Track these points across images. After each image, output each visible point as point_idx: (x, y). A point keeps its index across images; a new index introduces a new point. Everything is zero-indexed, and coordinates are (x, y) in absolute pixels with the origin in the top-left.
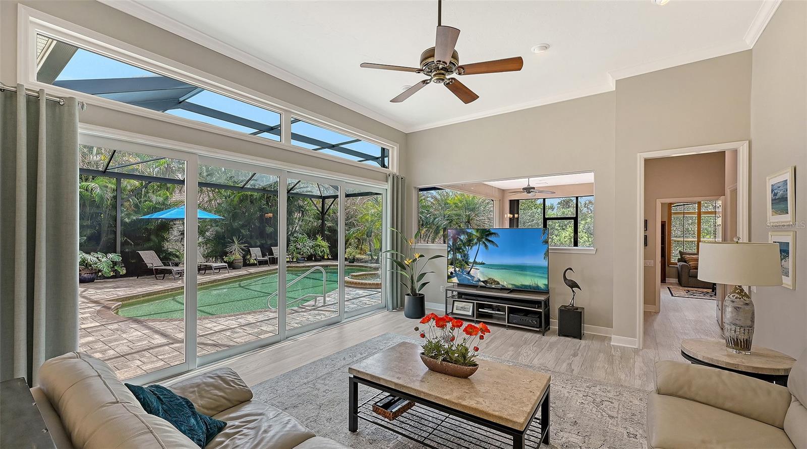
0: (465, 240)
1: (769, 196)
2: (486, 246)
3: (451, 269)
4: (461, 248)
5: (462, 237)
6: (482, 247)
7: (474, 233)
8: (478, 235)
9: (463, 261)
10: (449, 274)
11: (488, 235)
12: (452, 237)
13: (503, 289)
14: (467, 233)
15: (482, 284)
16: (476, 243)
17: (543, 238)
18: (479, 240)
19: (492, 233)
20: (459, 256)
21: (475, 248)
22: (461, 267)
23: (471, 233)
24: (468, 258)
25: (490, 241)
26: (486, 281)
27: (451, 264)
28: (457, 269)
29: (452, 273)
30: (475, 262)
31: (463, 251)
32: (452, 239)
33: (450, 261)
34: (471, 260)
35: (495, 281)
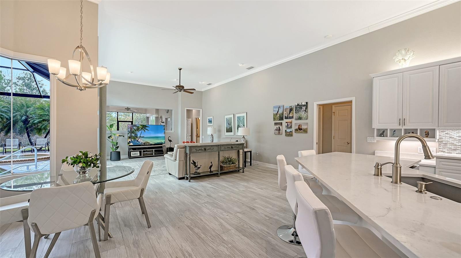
0: (135, 129)
1: (208, 120)
2: (144, 131)
3: (130, 140)
4: (134, 132)
5: (135, 128)
6: (143, 131)
7: (140, 126)
8: (141, 127)
9: (135, 136)
10: (129, 142)
11: (145, 127)
12: (130, 128)
13: (151, 145)
14: (137, 126)
15: (143, 144)
16: (141, 130)
17: (163, 128)
18: (142, 129)
19: (147, 126)
20: (133, 135)
21: (140, 132)
22: (134, 139)
23: (138, 126)
24: (137, 135)
25: (146, 129)
26: (145, 143)
27: (130, 138)
28: (132, 140)
29: (130, 142)
30: (140, 137)
31: (135, 133)
32: (130, 129)
33: (129, 137)
34: (139, 136)
35: (148, 142)
